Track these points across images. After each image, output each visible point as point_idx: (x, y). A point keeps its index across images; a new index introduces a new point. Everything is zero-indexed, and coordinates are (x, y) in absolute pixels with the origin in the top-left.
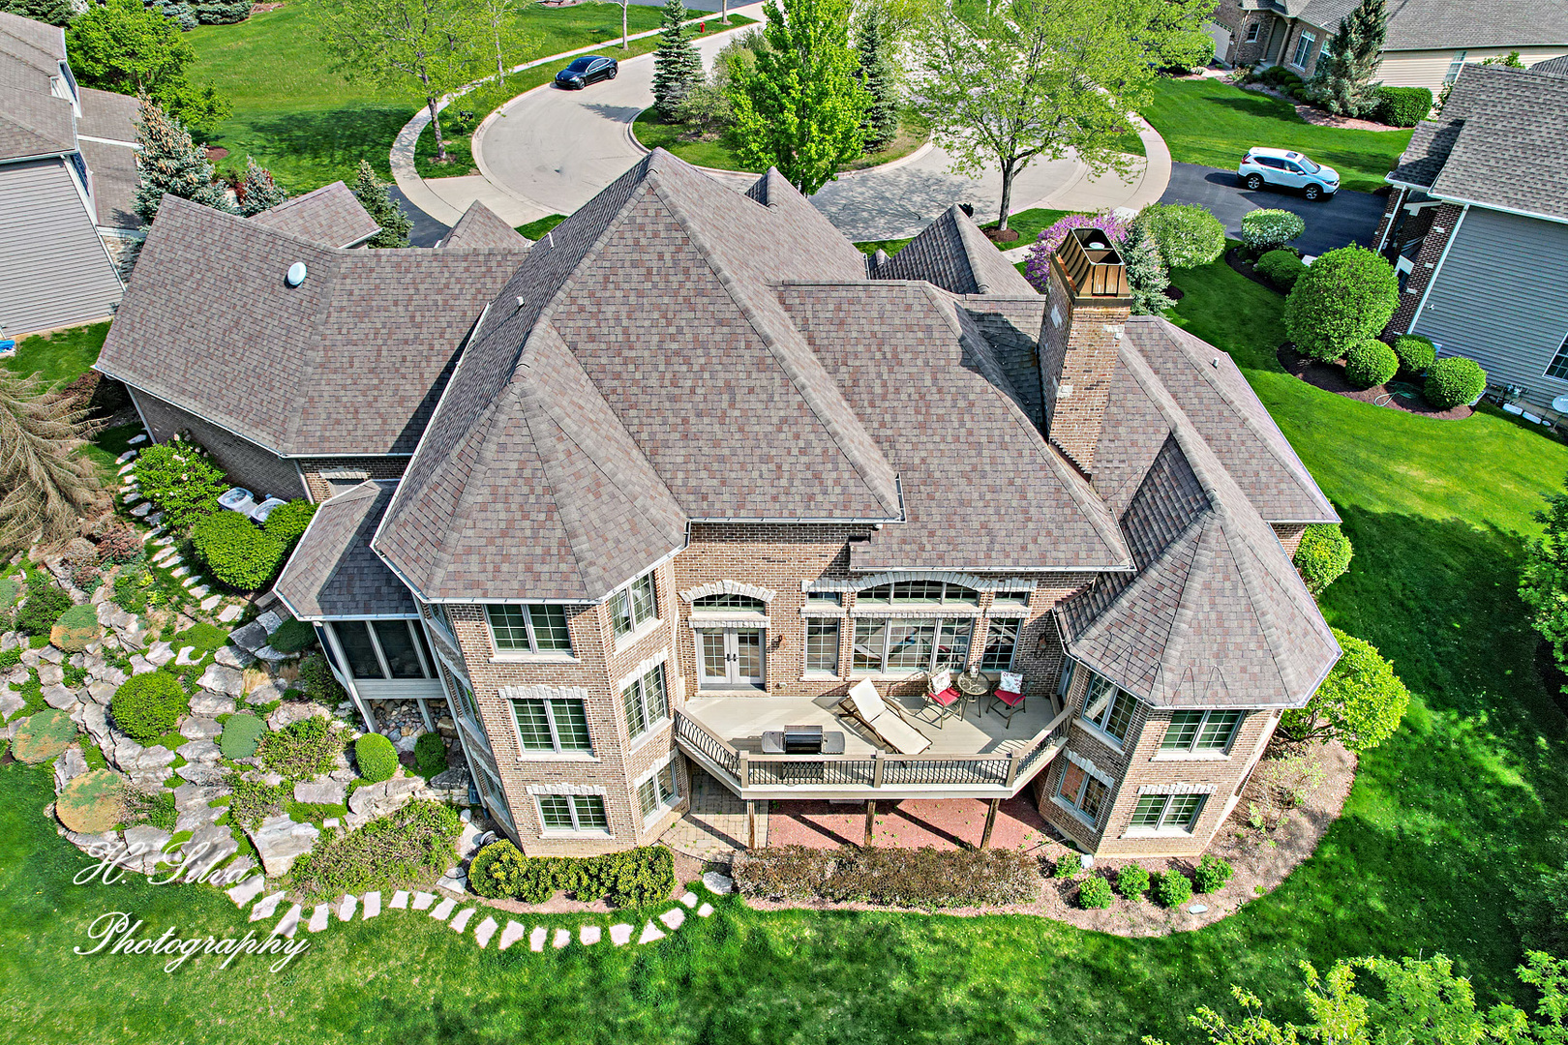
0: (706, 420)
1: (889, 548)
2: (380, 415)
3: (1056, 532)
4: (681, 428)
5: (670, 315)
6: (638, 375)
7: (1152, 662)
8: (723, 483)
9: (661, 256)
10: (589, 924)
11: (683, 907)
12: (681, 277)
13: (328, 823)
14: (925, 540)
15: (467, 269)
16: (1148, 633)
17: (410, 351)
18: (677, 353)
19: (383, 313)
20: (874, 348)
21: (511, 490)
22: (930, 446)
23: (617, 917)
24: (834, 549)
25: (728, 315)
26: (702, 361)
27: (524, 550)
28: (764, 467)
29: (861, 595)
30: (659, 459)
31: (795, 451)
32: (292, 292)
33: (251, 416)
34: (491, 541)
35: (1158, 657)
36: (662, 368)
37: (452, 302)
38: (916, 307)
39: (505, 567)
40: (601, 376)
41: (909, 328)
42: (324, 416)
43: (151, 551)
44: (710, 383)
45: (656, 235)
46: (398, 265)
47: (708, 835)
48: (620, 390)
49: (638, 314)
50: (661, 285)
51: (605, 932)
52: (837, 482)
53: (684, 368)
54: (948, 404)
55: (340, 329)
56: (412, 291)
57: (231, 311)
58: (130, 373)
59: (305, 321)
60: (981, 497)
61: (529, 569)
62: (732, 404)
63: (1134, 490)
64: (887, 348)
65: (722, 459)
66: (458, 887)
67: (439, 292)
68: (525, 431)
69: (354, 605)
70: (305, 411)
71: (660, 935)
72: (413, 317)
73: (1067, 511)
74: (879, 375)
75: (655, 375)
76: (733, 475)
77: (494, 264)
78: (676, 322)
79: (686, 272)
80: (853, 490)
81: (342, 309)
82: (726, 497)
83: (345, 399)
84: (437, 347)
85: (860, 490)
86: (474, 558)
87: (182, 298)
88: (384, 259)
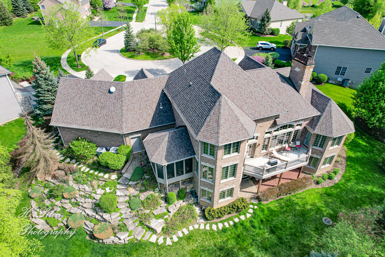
0: (249, 99)
1: (282, 119)
2: (145, 119)
3: (307, 110)
4: (244, 102)
5: (235, 79)
6: (233, 93)
7: (330, 130)
8: (256, 111)
9: (230, 68)
10: (234, 218)
11: (251, 208)
12: (235, 71)
13: (165, 217)
14: (288, 116)
15: (156, 82)
16: (327, 125)
17: (148, 103)
18: (239, 87)
19: (138, 95)
20: (266, 81)
21: (228, 118)
22: (282, 98)
23: (240, 215)
24: (272, 122)
25: (246, 78)
26: (244, 87)
27: (235, 130)
28: (262, 106)
29: (275, 131)
30: (242, 109)
31: (266, 102)
32: (112, 94)
33: (109, 126)
34: (228, 130)
35: (331, 128)
36: (237, 90)
37: (154, 90)
38: (270, 72)
39: (232, 134)
40: (226, 94)
41: (270, 76)
42: (131, 122)
43: (80, 169)
44: (247, 92)
45: (228, 64)
46: (139, 83)
47: (247, 193)
48: (231, 96)
49: (229, 80)
50: (232, 73)
51: (239, 218)
52: (275, 107)
53: (241, 89)
54: (282, 89)
55: (129, 101)
56: (144, 89)
57: (93, 102)
58: (63, 124)
59: (118, 100)
60: (294, 106)
61: (237, 134)
62: (252, 95)
63: (310, 101)
64: (268, 81)
65: (254, 106)
66: (202, 221)
67: (151, 88)
68: (227, 105)
69: (174, 159)
70: (126, 122)
71: (250, 215)
72: (146, 95)
73: (308, 105)
74: (269, 86)
75: (236, 92)
76: (257, 109)
77: (161, 80)
78: (237, 80)
79: (236, 70)
80: (278, 108)
81: (128, 96)
82: (257, 114)
83: (135, 117)
84: (154, 101)
85: (279, 108)
86: (226, 134)
87: (75, 102)
88: (135, 82)
